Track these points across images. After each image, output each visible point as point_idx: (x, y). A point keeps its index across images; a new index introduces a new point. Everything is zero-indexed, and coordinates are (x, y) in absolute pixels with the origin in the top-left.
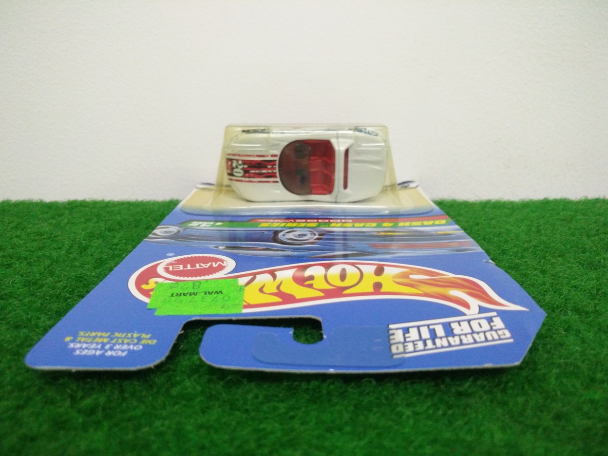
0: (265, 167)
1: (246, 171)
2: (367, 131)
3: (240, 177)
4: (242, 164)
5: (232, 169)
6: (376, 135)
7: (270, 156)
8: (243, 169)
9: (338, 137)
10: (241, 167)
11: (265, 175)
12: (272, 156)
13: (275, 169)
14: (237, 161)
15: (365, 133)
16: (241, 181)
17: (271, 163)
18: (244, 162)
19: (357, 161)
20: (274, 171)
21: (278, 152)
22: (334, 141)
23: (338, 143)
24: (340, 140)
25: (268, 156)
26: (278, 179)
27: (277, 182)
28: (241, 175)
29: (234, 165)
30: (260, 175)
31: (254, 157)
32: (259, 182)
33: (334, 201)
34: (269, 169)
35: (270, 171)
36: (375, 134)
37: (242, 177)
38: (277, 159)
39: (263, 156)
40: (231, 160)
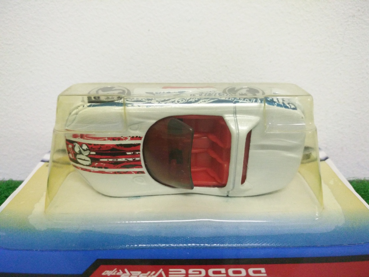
0: (124, 154)
1: (94, 160)
2: (281, 102)
3: (87, 165)
4: (87, 150)
5: (75, 154)
6: (295, 109)
7: (129, 138)
8: (89, 156)
9: (235, 112)
10: (87, 153)
11: (122, 165)
12: (133, 138)
13: (138, 156)
14: (81, 144)
15: (279, 105)
16: (90, 171)
17: (133, 148)
18: (91, 147)
19: (263, 147)
20: (137, 159)
21: (142, 134)
22: (229, 119)
23: (236, 121)
24: (239, 117)
25: (126, 138)
26: (144, 169)
27: (143, 172)
28: (88, 163)
29: (77, 149)
30: (116, 164)
31: (105, 140)
32: (115, 173)
33: (226, 195)
34: (130, 156)
35: (131, 159)
36: (293, 107)
37: (89, 166)
38: (141, 142)
39: (119, 139)
40: (72, 142)
